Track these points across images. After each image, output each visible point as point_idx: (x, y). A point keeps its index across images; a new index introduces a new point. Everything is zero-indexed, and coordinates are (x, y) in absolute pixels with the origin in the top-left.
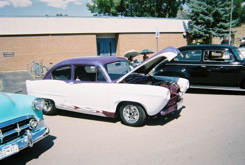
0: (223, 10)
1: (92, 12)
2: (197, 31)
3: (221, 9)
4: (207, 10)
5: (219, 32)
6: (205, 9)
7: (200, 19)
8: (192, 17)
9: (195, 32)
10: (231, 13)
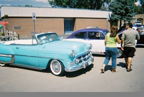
0: (130, 7)
1: (51, 5)
2: (117, 18)
3: (129, 6)
4: (122, 7)
5: (128, 19)
6: (121, 6)
7: (118, 11)
8: (114, 10)
9: (115, 18)
10: (134, 9)
